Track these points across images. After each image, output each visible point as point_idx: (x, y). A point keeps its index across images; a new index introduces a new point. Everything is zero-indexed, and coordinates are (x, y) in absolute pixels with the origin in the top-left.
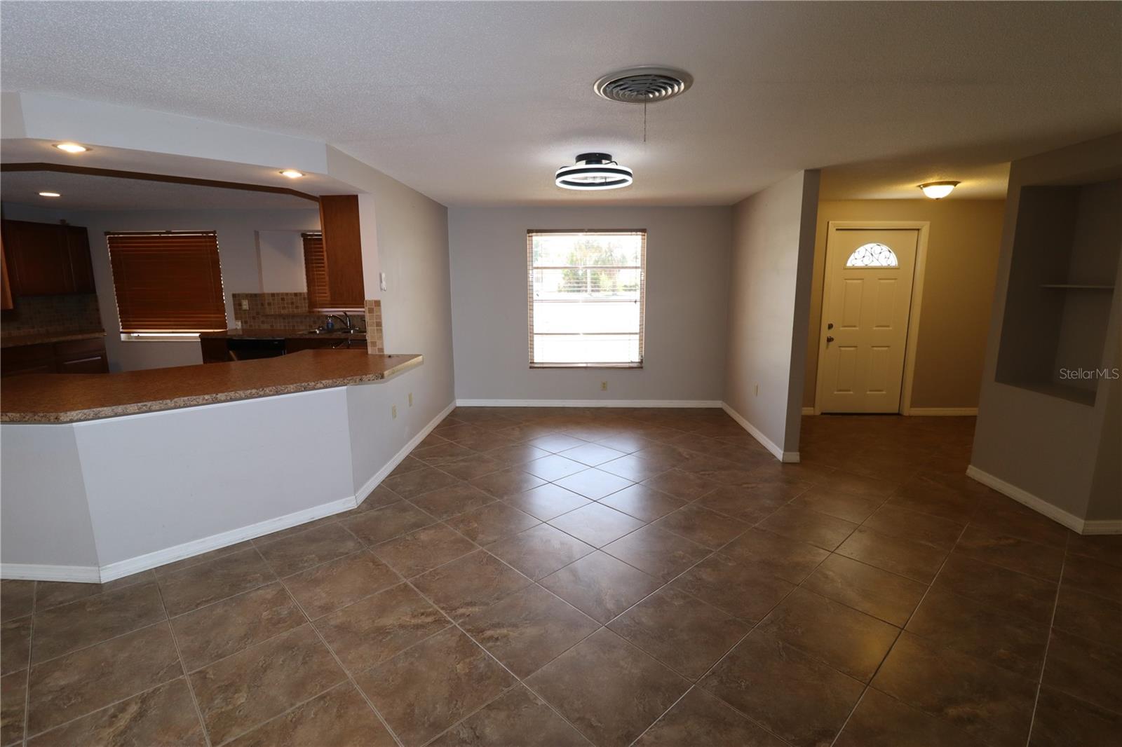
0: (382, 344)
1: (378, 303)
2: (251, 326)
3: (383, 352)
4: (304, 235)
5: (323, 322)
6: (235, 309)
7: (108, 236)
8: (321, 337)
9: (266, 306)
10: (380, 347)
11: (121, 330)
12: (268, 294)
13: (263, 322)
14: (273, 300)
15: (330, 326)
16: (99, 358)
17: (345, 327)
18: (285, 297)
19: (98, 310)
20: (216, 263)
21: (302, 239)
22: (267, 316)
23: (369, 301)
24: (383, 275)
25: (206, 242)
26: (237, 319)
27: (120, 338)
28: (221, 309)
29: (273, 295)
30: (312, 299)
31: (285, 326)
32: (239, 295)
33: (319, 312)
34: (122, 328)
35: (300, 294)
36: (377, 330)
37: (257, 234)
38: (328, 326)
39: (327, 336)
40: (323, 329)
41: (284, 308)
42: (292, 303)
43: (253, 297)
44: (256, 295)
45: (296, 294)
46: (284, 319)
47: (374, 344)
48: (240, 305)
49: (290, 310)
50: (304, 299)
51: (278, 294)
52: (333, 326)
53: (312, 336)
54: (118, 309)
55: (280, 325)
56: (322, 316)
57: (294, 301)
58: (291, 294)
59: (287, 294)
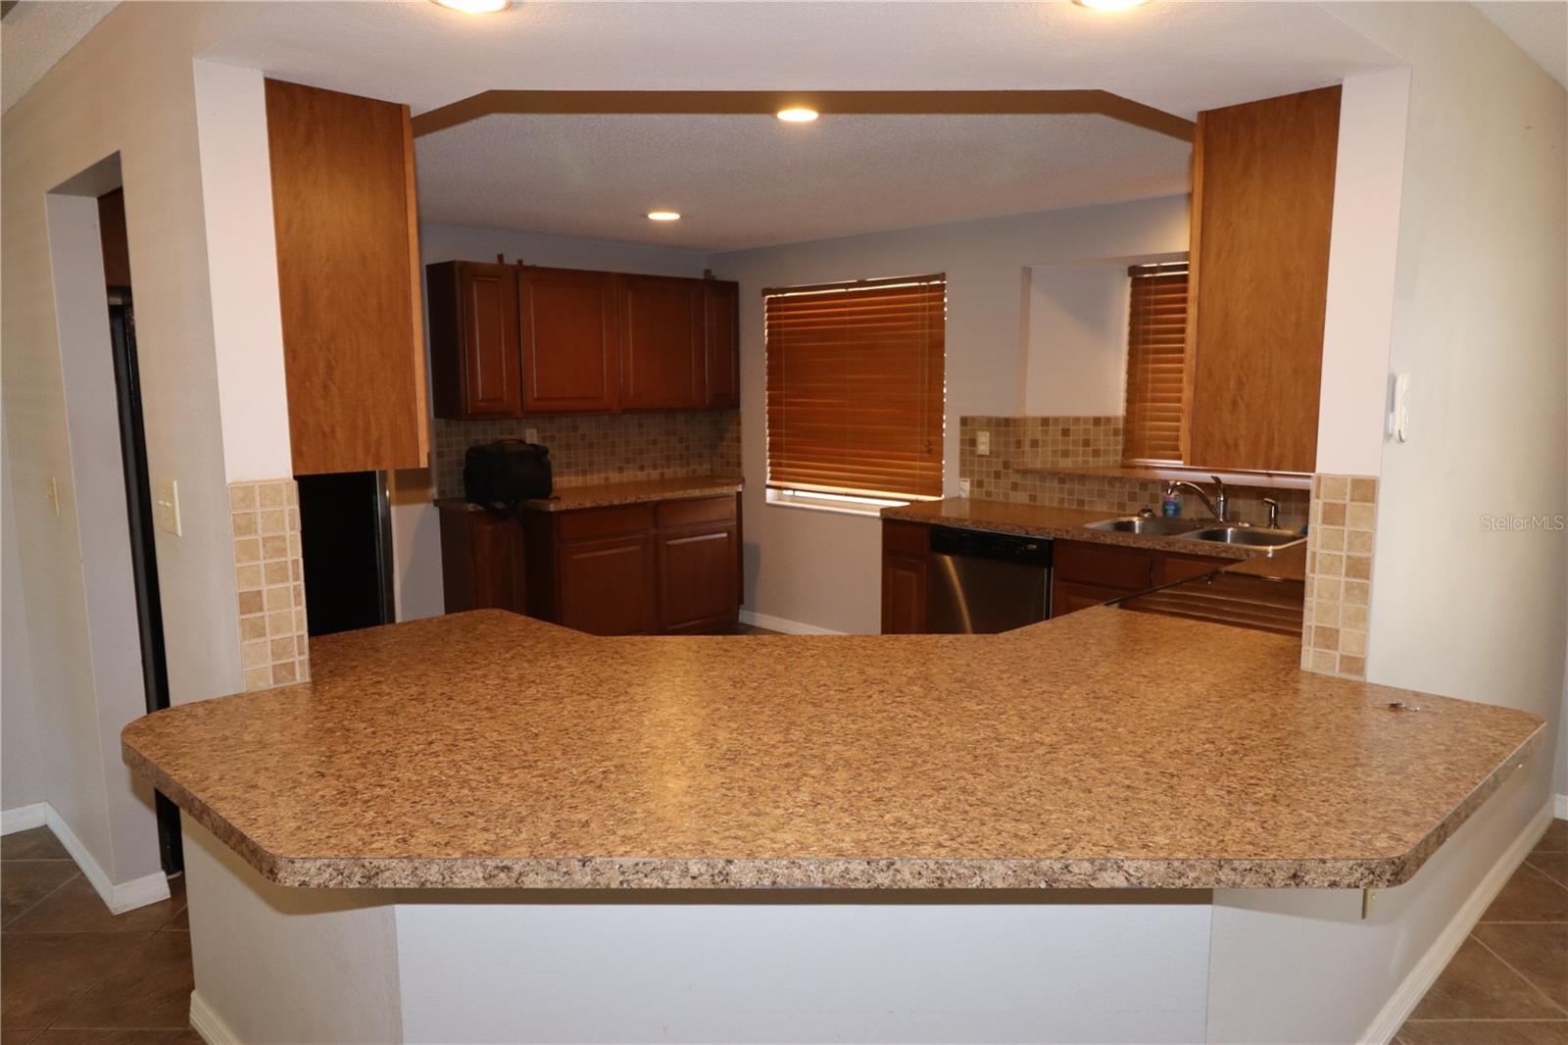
0: (1363, 642)
1: (1366, 489)
2: (989, 494)
3: (1361, 671)
4: (1135, 271)
5: (1154, 499)
6: (962, 453)
7: (768, 297)
8: (1143, 544)
9: (1027, 447)
10: (1353, 651)
11: (768, 482)
12: (1035, 419)
13: (1015, 487)
14: (1046, 433)
15: (1171, 510)
16: (725, 535)
17: (1212, 516)
18: (1072, 428)
19: (739, 440)
20: (937, 346)
21: (1129, 280)
22: (1025, 472)
23: (1334, 478)
24: (1402, 385)
25: (923, 300)
26: (963, 474)
27: (765, 498)
28: (934, 452)
29: (1045, 421)
30: (1134, 437)
31: (1062, 501)
32: (973, 419)
33: (1147, 468)
34: (771, 479)
35: (1108, 420)
36: (1349, 588)
37: (1027, 272)
38: (1165, 511)
39: (1158, 544)
40: (1153, 516)
41: (1065, 454)
42: (1086, 443)
43: (1004, 427)
44: (1007, 422)
45: (1097, 421)
46: (1062, 481)
47: (1328, 637)
48: (973, 443)
49: (1080, 459)
50: (1116, 432)
51: (1056, 420)
52: (1177, 510)
53: (1122, 539)
54: (768, 439)
55: (1051, 496)
56: (1154, 482)
57: (1091, 437)
58: (1086, 420)
59: (1077, 420)
